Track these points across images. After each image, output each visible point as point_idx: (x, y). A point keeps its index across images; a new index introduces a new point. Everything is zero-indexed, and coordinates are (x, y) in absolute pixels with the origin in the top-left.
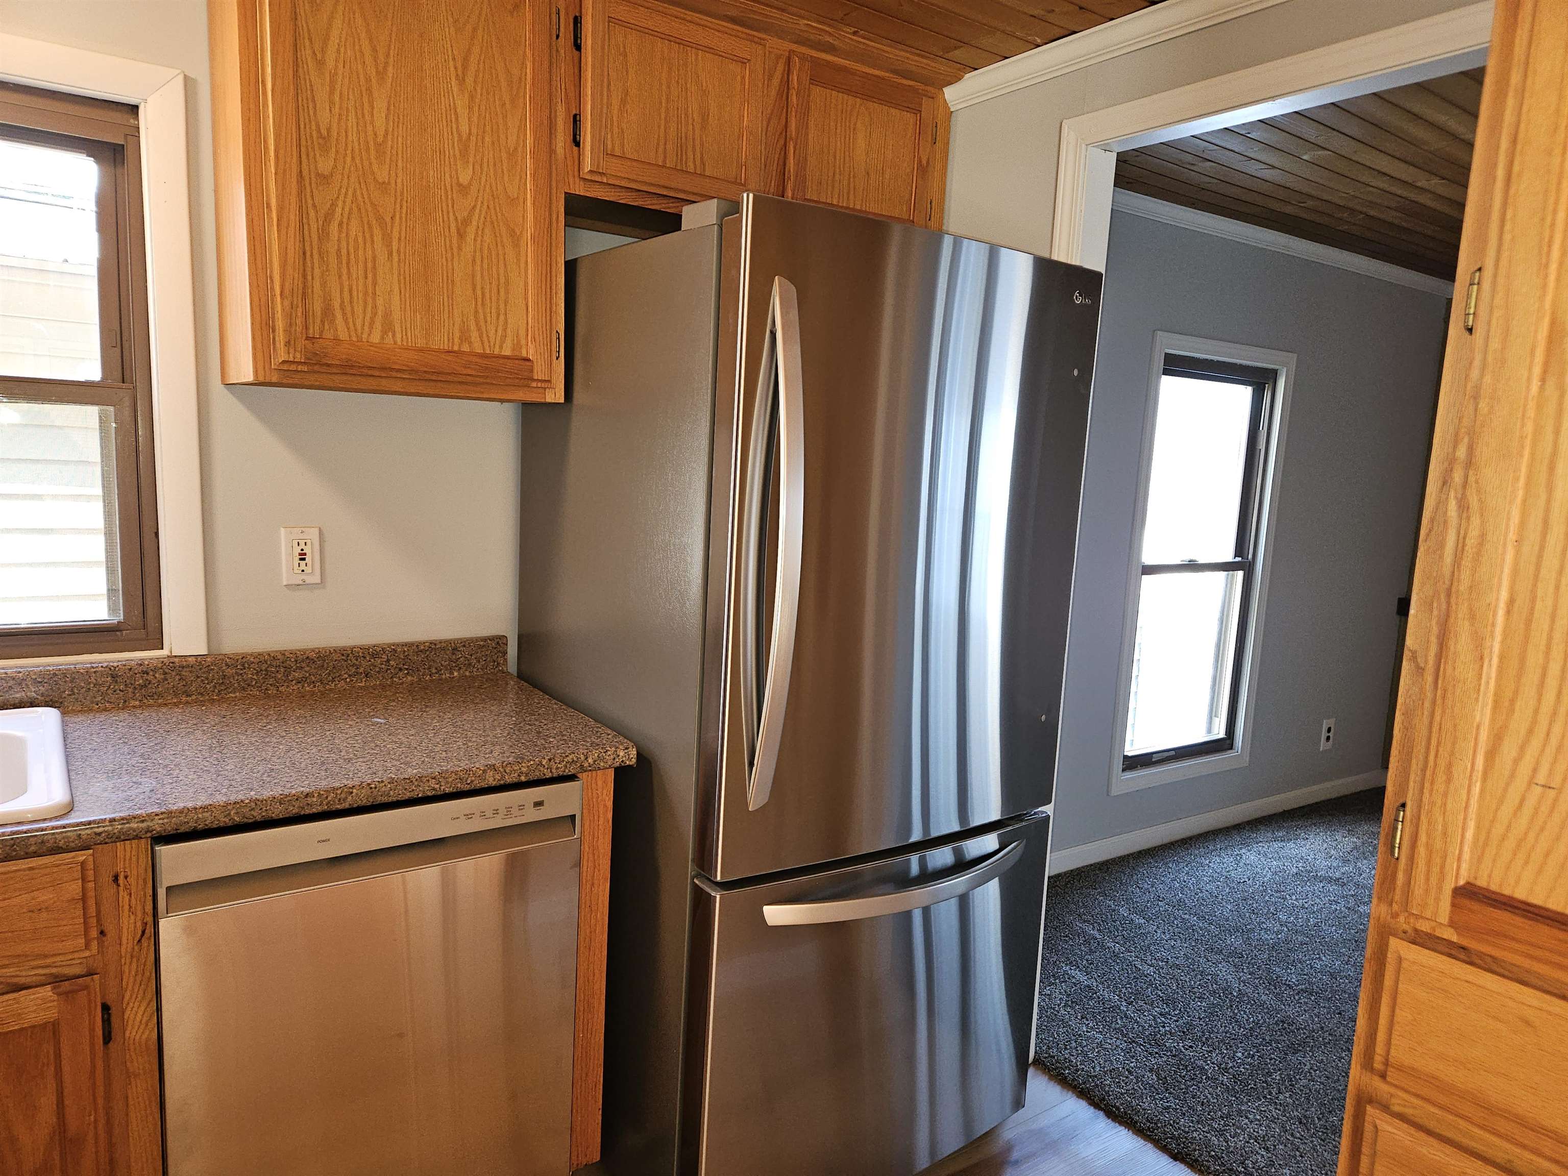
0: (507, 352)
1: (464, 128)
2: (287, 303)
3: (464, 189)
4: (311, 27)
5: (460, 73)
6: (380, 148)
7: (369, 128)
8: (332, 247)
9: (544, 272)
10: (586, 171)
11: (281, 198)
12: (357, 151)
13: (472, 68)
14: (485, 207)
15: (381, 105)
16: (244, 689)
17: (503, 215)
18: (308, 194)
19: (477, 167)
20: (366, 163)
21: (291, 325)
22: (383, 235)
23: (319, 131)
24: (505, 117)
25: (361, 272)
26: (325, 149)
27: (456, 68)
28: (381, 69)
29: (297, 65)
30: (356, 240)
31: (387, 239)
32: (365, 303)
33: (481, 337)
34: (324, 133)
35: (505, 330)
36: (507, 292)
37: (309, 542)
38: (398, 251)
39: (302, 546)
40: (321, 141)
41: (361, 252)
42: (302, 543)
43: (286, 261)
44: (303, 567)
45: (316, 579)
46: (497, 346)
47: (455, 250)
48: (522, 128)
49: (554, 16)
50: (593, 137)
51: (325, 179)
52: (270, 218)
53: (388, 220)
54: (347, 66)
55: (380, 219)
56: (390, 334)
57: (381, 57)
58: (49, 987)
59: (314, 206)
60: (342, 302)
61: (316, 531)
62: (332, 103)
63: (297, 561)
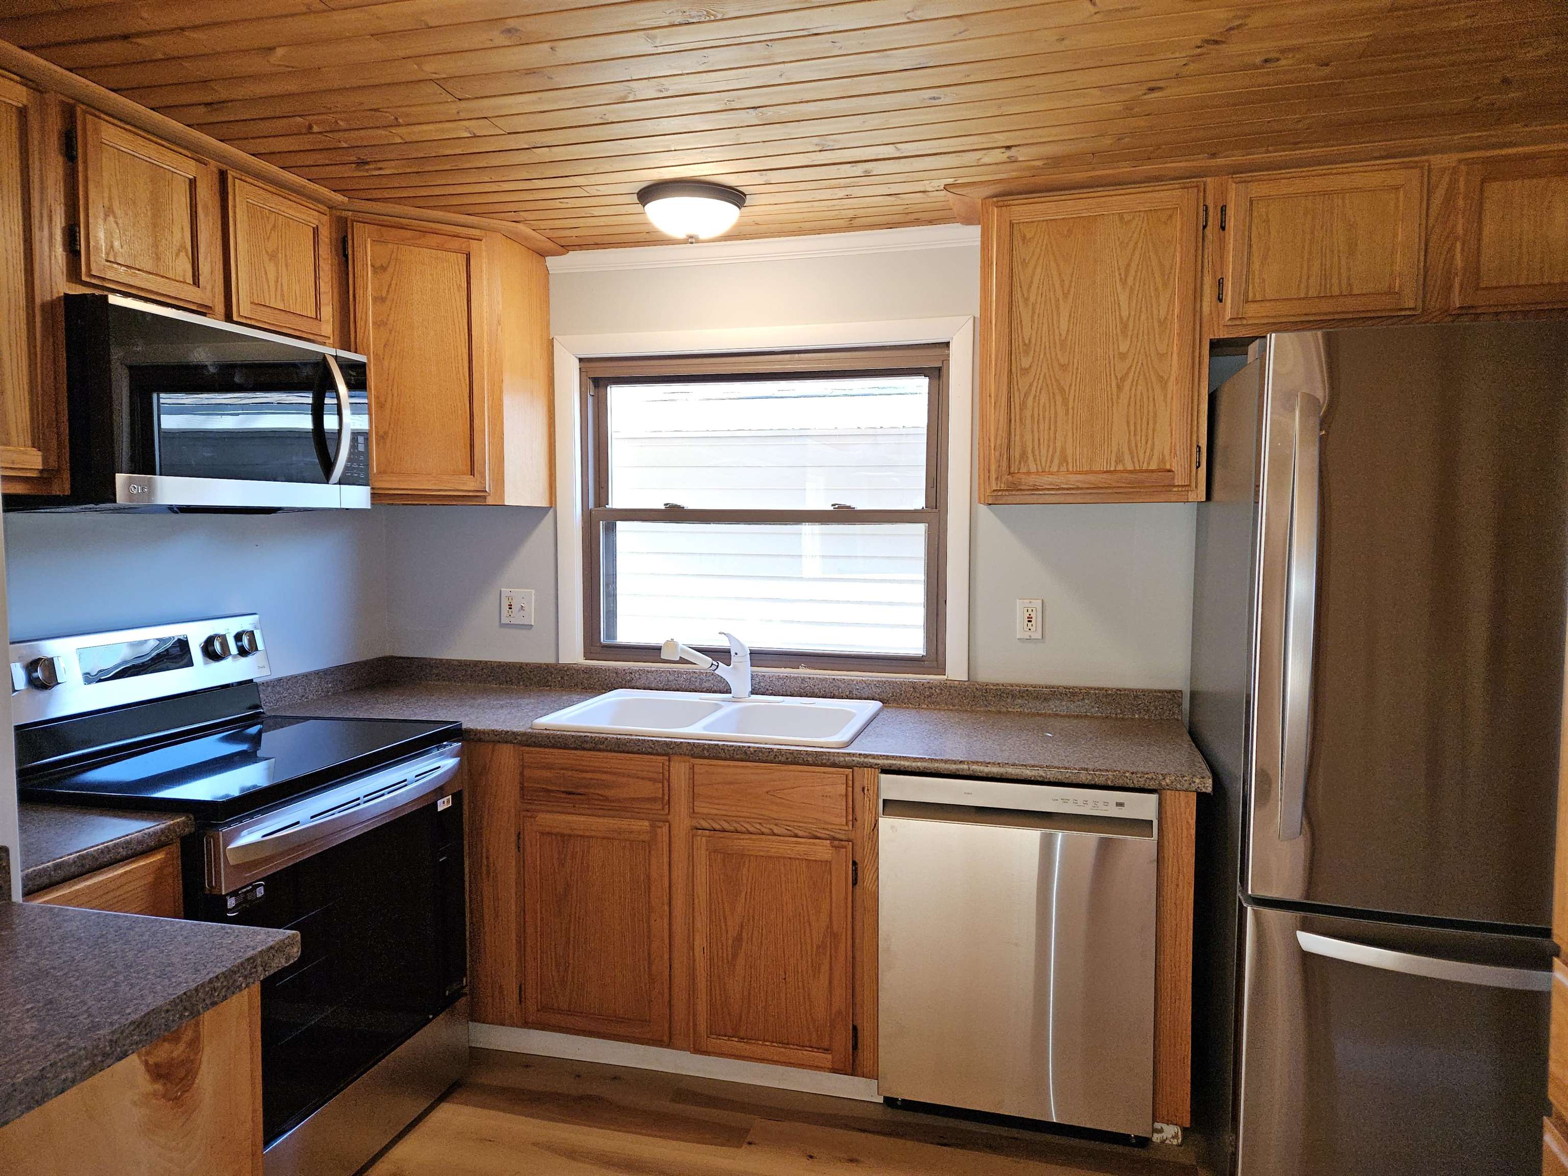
0: (1153, 466)
1: (1125, 314)
2: (997, 454)
3: (1123, 356)
4: (1022, 279)
5: (1123, 276)
6: (1063, 343)
7: (1057, 331)
8: (1028, 413)
9: (1186, 403)
10: (1228, 318)
11: (998, 389)
12: (1048, 347)
13: (1132, 272)
14: (1140, 364)
15: (1065, 314)
16: (986, 706)
17: (1153, 367)
18: (1015, 383)
19: (1134, 339)
20: (1053, 354)
21: (999, 466)
22: (1063, 399)
23: (1023, 341)
24: (1158, 297)
25: (1047, 427)
26: (1026, 352)
27: (1120, 274)
28: (1066, 291)
29: (1012, 305)
30: (1044, 406)
31: (1065, 402)
32: (1049, 446)
33: (1132, 458)
34: (1027, 341)
35: (1152, 450)
36: (1155, 423)
37: (1034, 609)
38: (1073, 408)
39: (1030, 612)
40: (1025, 347)
41: (1047, 413)
42: (1030, 610)
43: (998, 428)
44: (1030, 626)
45: (1038, 635)
46: (1145, 464)
47: (1115, 400)
48: (1171, 301)
49: (1202, 213)
50: (1233, 291)
51: (1025, 371)
52: (990, 402)
53: (1067, 389)
54: (1043, 297)
55: (1062, 390)
56: (1065, 464)
57: (1067, 283)
58: (828, 842)
59: (1019, 389)
60: (1033, 448)
61: (1040, 601)
62: (1033, 321)
63: (1026, 622)
